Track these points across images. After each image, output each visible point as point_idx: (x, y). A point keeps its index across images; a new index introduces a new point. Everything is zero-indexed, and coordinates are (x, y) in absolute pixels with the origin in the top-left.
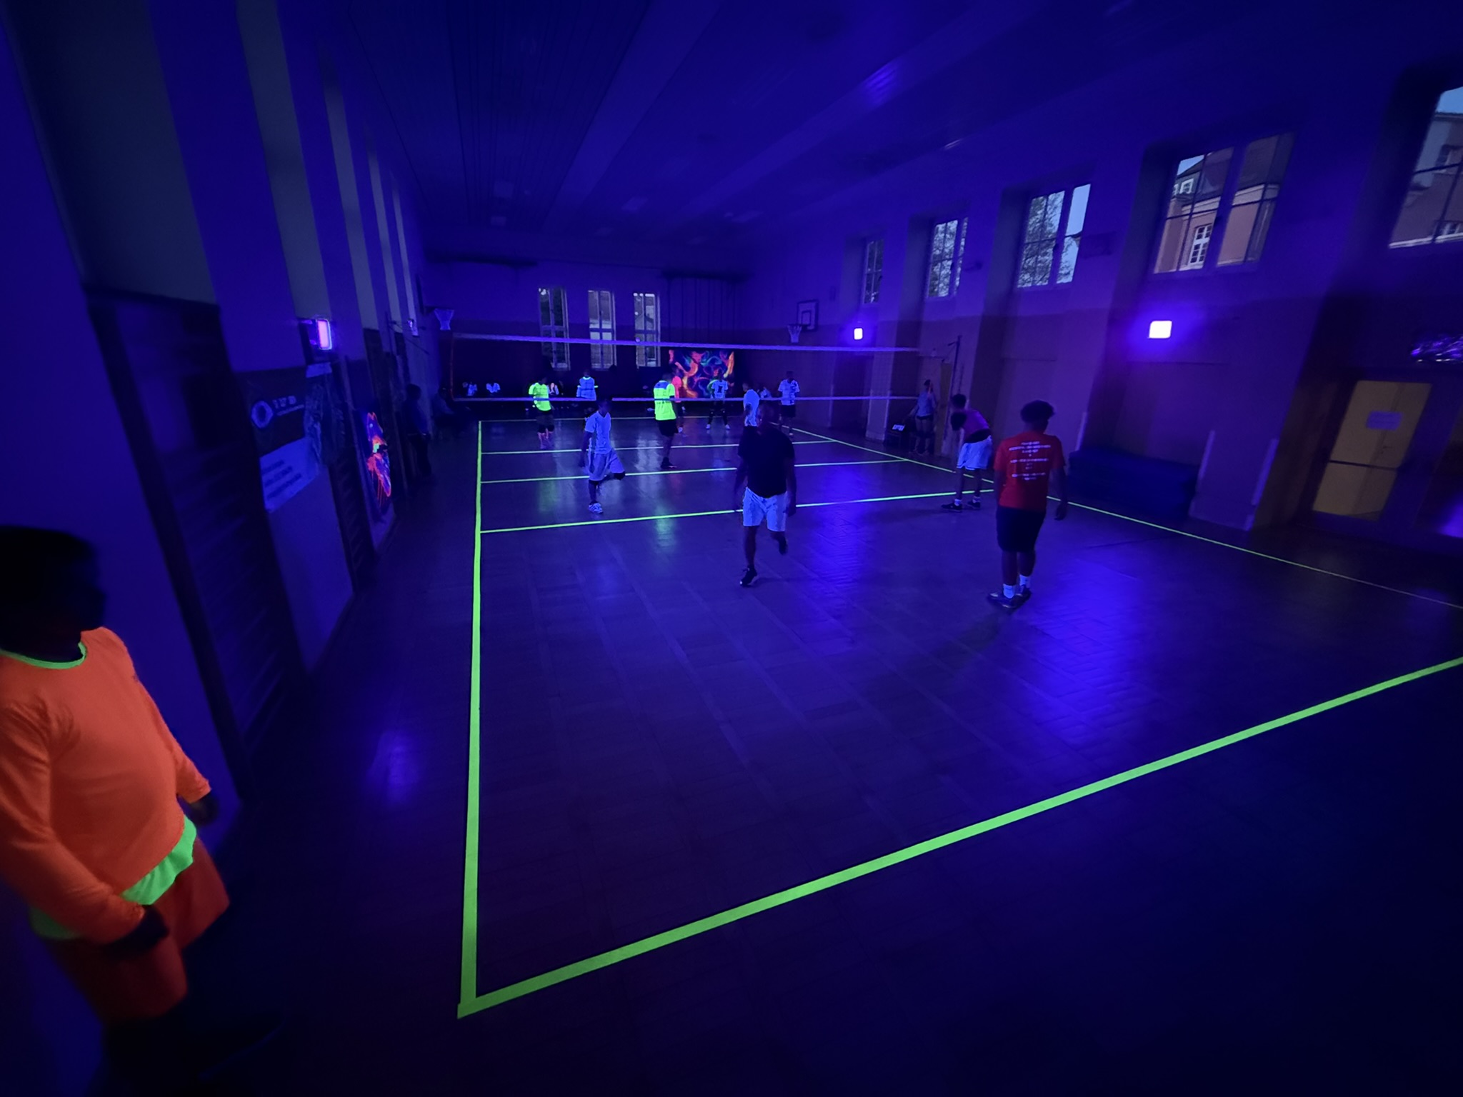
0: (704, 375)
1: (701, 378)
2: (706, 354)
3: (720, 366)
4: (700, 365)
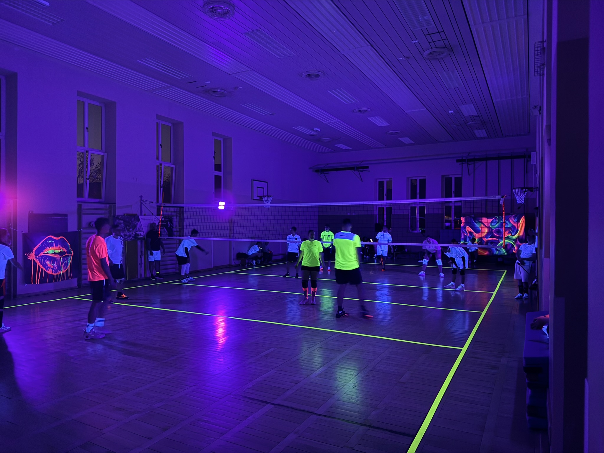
0: (493, 236)
1: (491, 239)
2: (496, 219)
3: (510, 228)
4: (489, 228)
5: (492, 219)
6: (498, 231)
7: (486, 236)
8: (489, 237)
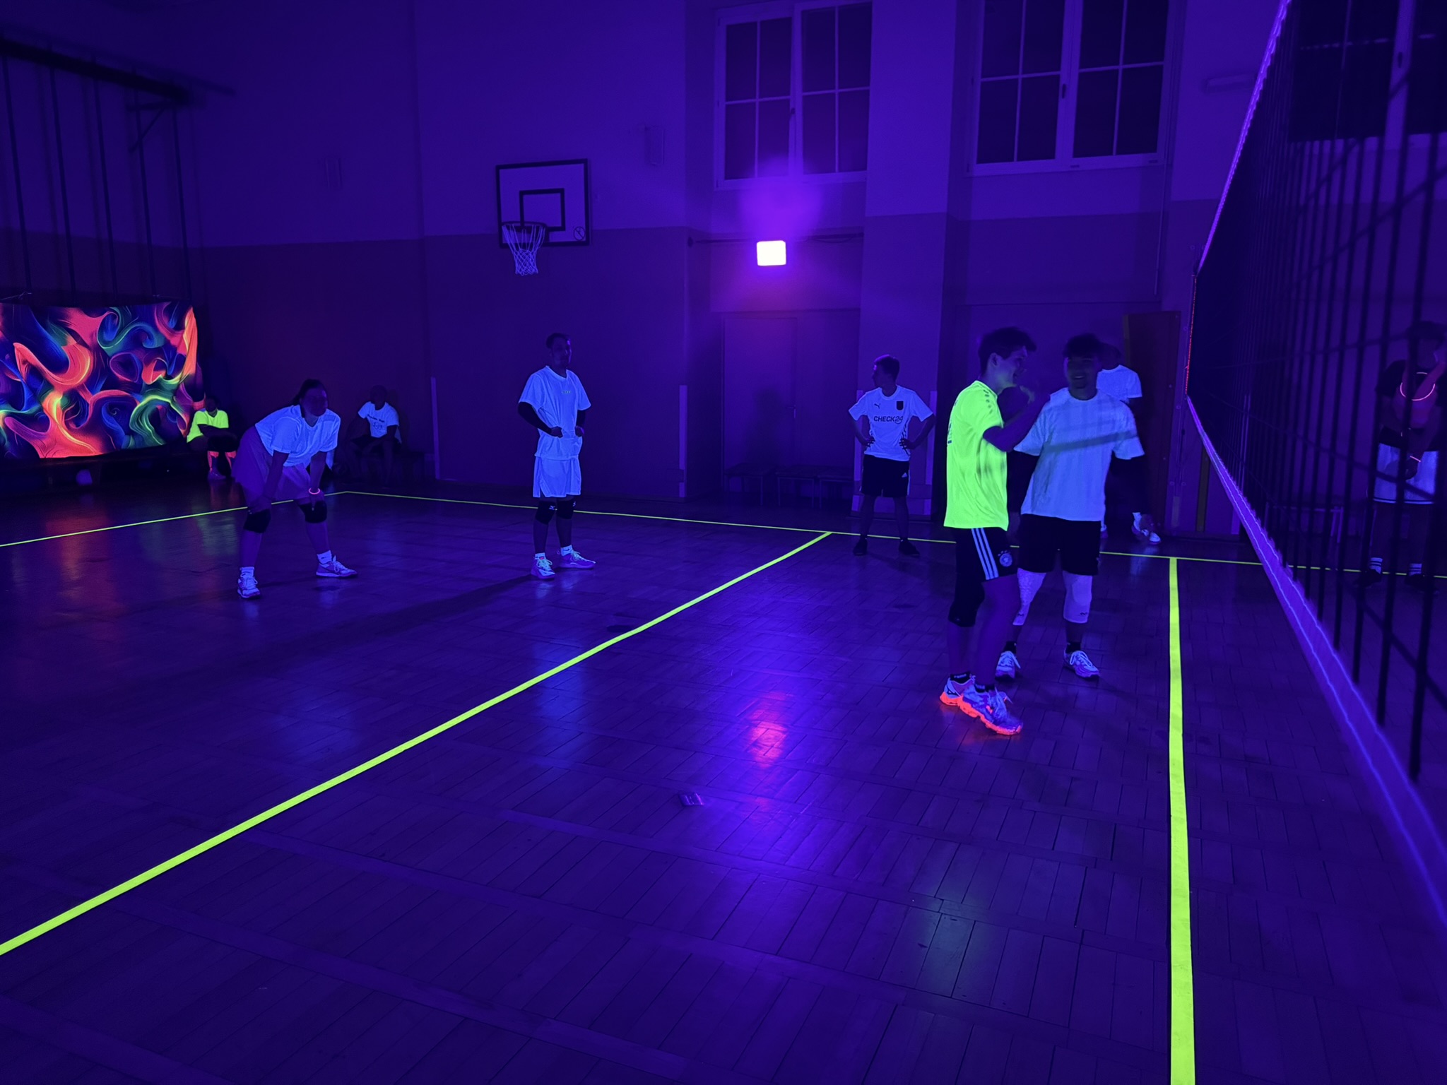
1: (108, 393)
2: (114, 317)
3: (158, 351)
4: (97, 351)
5: (101, 319)
6: (127, 364)
7: (91, 383)
8: (101, 385)
